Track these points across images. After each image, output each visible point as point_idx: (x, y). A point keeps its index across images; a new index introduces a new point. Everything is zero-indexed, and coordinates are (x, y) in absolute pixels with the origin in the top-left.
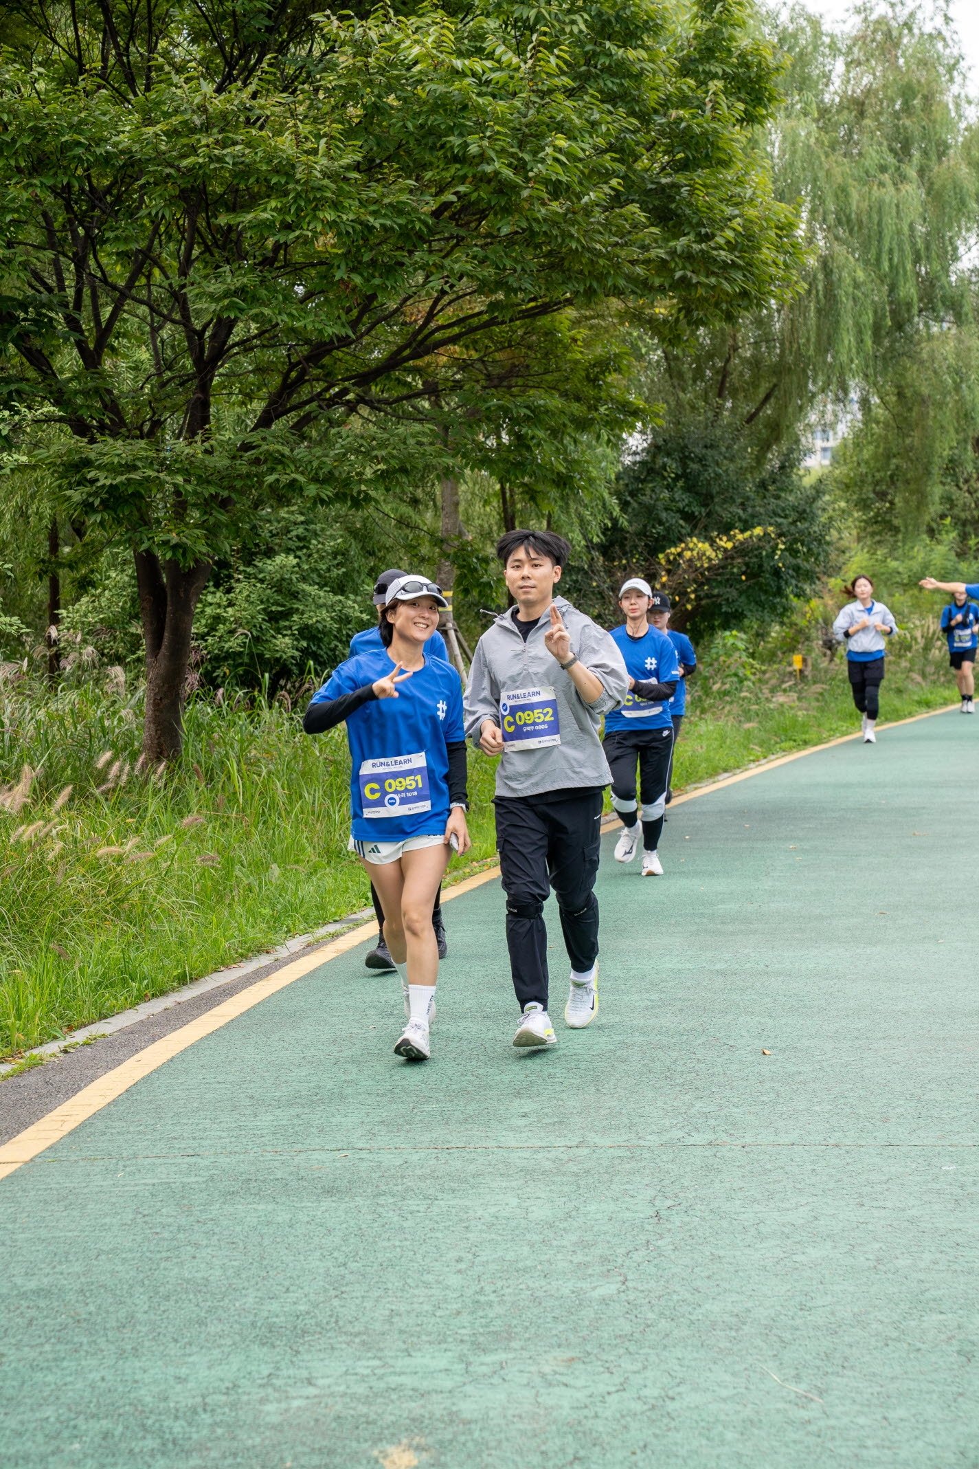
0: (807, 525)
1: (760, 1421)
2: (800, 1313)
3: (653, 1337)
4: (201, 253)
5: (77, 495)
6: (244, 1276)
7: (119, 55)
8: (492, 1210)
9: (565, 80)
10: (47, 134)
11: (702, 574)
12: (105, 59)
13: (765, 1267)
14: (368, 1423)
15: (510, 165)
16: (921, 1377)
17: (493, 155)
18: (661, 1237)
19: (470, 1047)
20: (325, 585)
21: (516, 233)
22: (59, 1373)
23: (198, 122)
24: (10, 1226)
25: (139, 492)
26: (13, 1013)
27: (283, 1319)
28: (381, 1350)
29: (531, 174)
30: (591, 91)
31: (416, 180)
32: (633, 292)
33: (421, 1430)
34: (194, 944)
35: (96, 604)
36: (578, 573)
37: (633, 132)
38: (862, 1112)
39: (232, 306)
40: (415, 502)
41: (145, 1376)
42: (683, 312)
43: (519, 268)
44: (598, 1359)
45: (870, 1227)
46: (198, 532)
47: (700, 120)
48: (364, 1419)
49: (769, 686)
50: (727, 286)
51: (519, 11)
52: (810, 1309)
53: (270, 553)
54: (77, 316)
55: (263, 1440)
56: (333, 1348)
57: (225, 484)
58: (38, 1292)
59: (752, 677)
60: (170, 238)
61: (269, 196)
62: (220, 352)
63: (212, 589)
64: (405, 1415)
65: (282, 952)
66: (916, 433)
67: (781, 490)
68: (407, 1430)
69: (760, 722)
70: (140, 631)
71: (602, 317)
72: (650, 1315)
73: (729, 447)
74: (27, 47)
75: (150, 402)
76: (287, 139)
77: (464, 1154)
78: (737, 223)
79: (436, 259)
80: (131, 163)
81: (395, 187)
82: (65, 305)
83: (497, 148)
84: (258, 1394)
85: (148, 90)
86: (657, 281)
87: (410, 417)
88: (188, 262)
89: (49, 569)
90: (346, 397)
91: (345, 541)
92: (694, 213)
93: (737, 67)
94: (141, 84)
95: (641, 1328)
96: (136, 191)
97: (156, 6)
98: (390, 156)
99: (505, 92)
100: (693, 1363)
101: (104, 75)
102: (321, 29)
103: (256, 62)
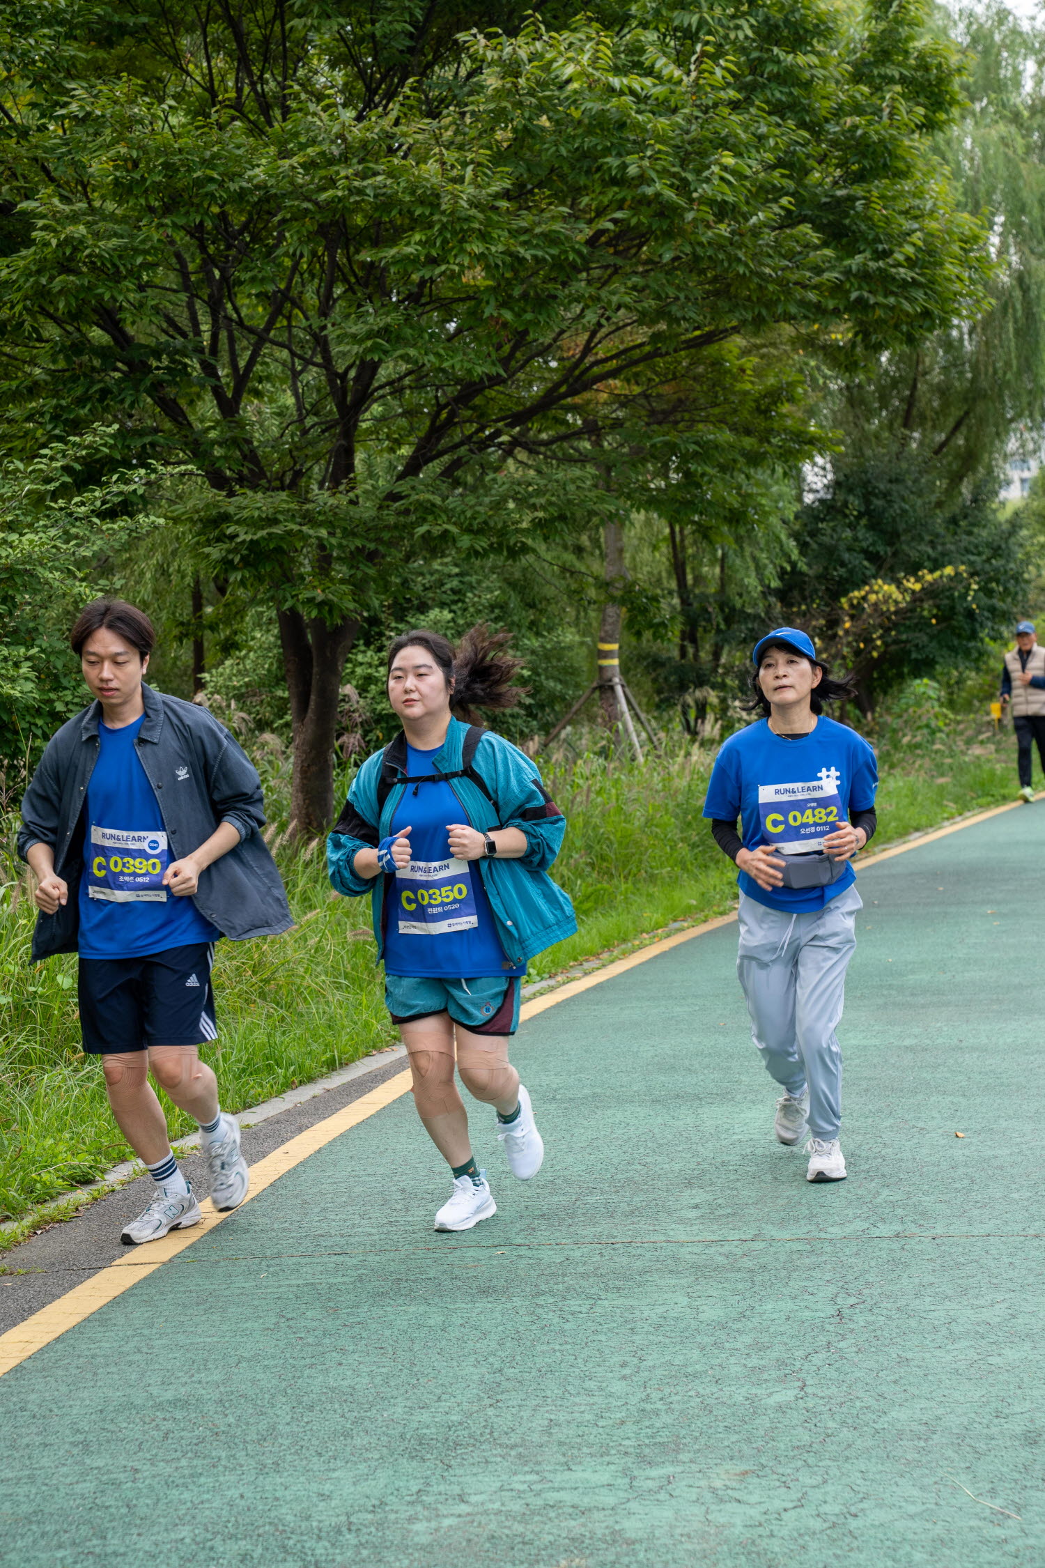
0: (1003, 562)
1: (952, 1540)
2: (996, 1421)
3: (834, 1447)
4: (345, 292)
5: (215, 552)
6: (392, 1384)
7: (253, 84)
8: (660, 1310)
9: (732, 94)
10: (178, 170)
11: (889, 619)
12: (239, 90)
13: (957, 1370)
14: (524, 1543)
15: (672, 186)
17: (654, 175)
18: (844, 1337)
19: (638, 1133)
21: (678, 258)
22: (196, 1489)
23: (336, 152)
24: (146, 1332)
25: (281, 547)
27: (433, 1430)
28: (538, 1463)
29: (695, 195)
30: (757, 103)
31: (571, 207)
32: (805, 317)
33: (581, 1550)
34: (343, 1027)
35: (241, 667)
36: (754, 621)
37: (803, 146)
39: (375, 348)
40: (579, 550)
41: (287, 1493)
42: (861, 336)
43: (682, 296)
44: (774, 1472)
46: (344, 587)
47: (877, 126)
48: (519, 1539)
49: (964, 738)
50: (907, 306)
51: (680, 17)
52: (1007, 1416)
53: (423, 608)
54: (213, 362)
55: (412, 1562)
56: (487, 1462)
57: (372, 536)
58: (174, 1403)
59: (945, 729)
60: (313, 276)
61: (412, 229)
62: (364, 397)
63: (363, 648)
64: (564, 1535)
67: (973, 525)
68: (566, 1550)
69: (954, 777)
70: (286, 694)
71: (774, 345)
72: (831, 1424)
73: (916, 481)
74: (160, 80)
75: (291, 451)
76: (432, 167)
77: (630, 1249)
78: (917, 238)
79: (592, 291)
80: (267, 198)
81: (547, 215)
82: (200, 350)
83: (658, 168)
84: (406, 1512)
85: (284, 120)
86: (831, 304)
87: (570, 460)
88: (328, 302)
89: (192, 631)
90: (500, 440)
91: (504, 593)
92: (871, 229)
93: (916, 70)
94: (277, 114)
95: (821, 1439)
96: (275, 228)
97: (291, 32)
98: (542, 181)
99: (665, 107)
100: (878, 1477)
101: (238, 106)
102: (467, 49)
103: (398, 86)
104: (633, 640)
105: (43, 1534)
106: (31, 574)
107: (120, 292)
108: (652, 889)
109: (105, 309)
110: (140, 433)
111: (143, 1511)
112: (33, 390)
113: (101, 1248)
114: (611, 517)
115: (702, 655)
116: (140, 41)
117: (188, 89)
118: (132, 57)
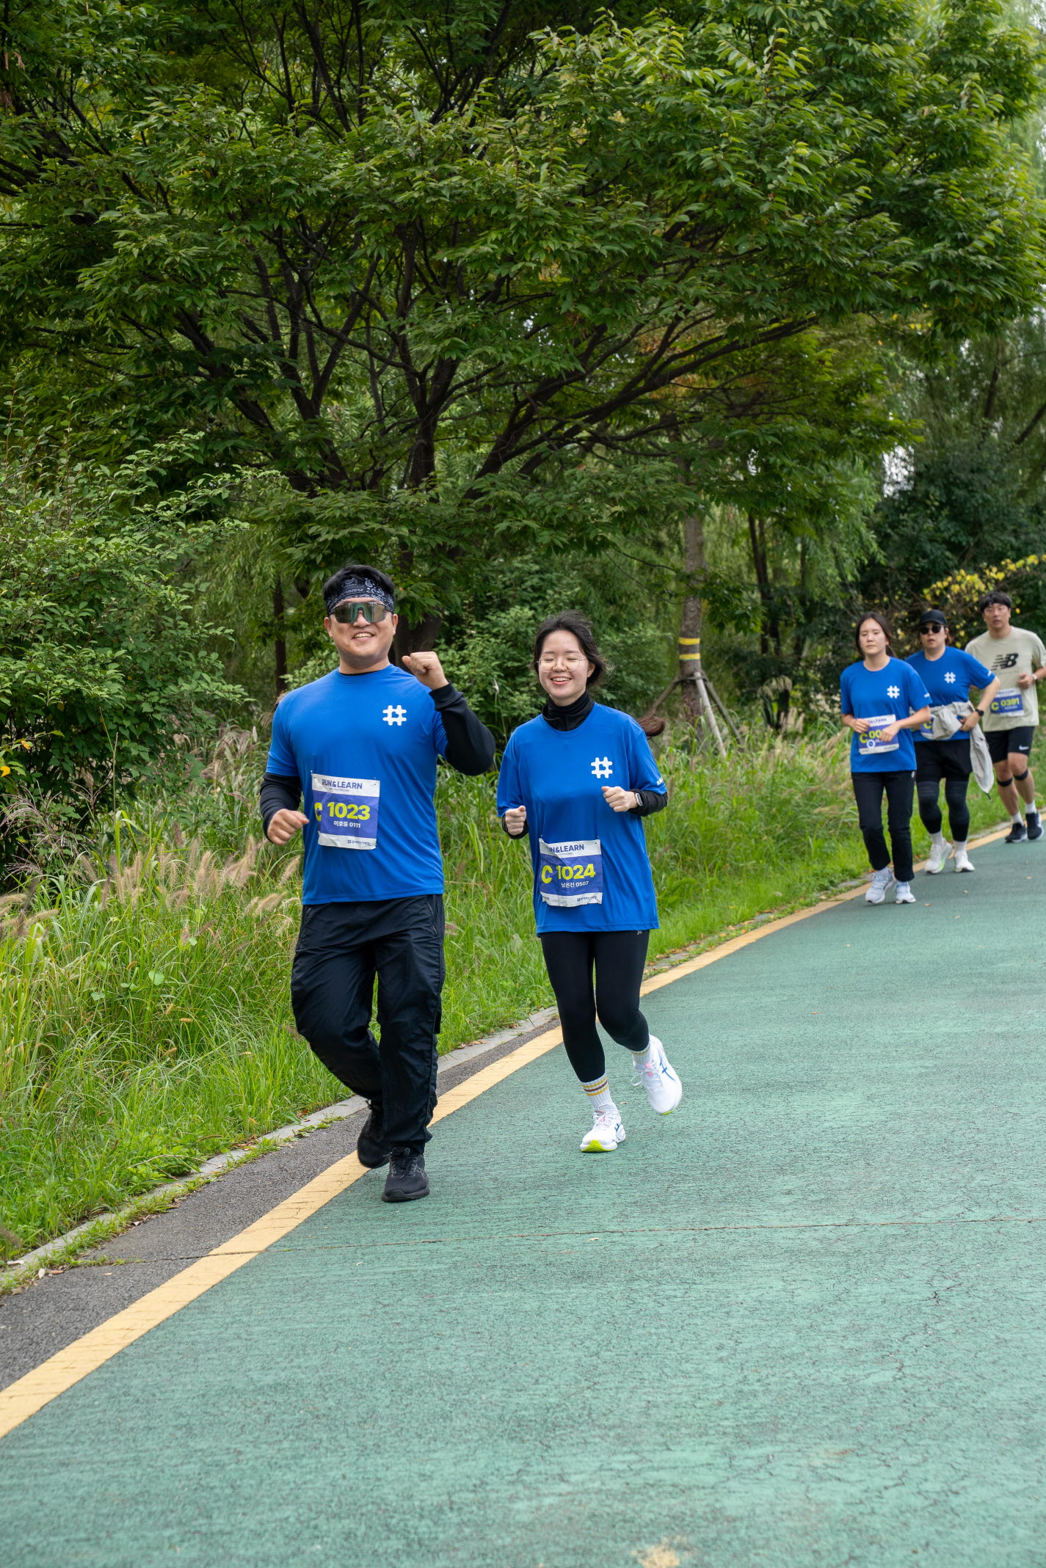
3: (934, 1427)
4: (422, 292)
5: (298, 553)
6: (490, 1367)
7: (330, 89)
8: (755, 1294)
9: (806, 84)
10: (256, 177)
12: (316, 95)
14: (625, 1521)
15: (746, 178)
17: (729, 168)
18: (941, 1320)
19: (728, 1121)
21: (755, 250)
22: (298, 1471)
23: (412, 154)
24: (245, 1319)
25: (363, 546)
26: (244, 1096)
27: (532, 1412)
28: (637, 1443)
29: (770, 186)
30: (833, 93)
31: (647, 202)
32: (884, 307)
33: (682, 1528)
35: (323, 667)
36: (835, 614)
37: (880, 135)
39: (453, 347)
40: (658, 546)
41: (388, 1473)
42: (940, 325)
43: (759, 288)
44: (874, 1451)
46: (425, 584)
47: (955, 115)
48: (620, 1517)
50: (987, 294)
51: (754, 11)
53: (504, 606)
54: (293, 364)
55: (514, 1539)
56: (586, 1443)
57: (453, 533)
58: (275, 1387)
60: (391, 278)
61: (489, 228)
62: (443, 396)
63: (444, 647)
64: (665, 1513)
65: (526, 1027)
68: (667, 1528)
71: (852, 336)
72: (930, 1404)
73: (998, 470)
74: (237, 87)
75: (371, 451)
76: (507, 166)
77: (724, 1235)
78: (997, 225)
79: (669, 284)
80: (344, 201)
81: (623, 210)
82: (282, 354)
83: (732, 160)
84: (507, 1491)
85: (361, 123)
86: (910, 294)
87: (648, 455)
88: (406, 302)
89: (274, 632)
90: (579, 435)
91: (584, 589)
92: (949, 217)
93: (993, 58)
94: (354, 118)
95: (920, 1418)
96: (353, 230)
97: (367, 35)
98: (617, 177)
99: (739, 100)
100: (979, 1455)
101: (314, 112)
102: (541, 47)
103: (473, 87)
104: (715, 634)
105: (151, 1514)
106: (116, 577)
107: (201, 299)
108: (737, 882)
109: (186, 315)
110: (223, 438)
111: (247, 1491)
112: (117, 396)
113: (198, 1239)
114: (691, 509)
115: (784, 648)
116: (218, 49)
117: (266, 95)
118: (211, 66)
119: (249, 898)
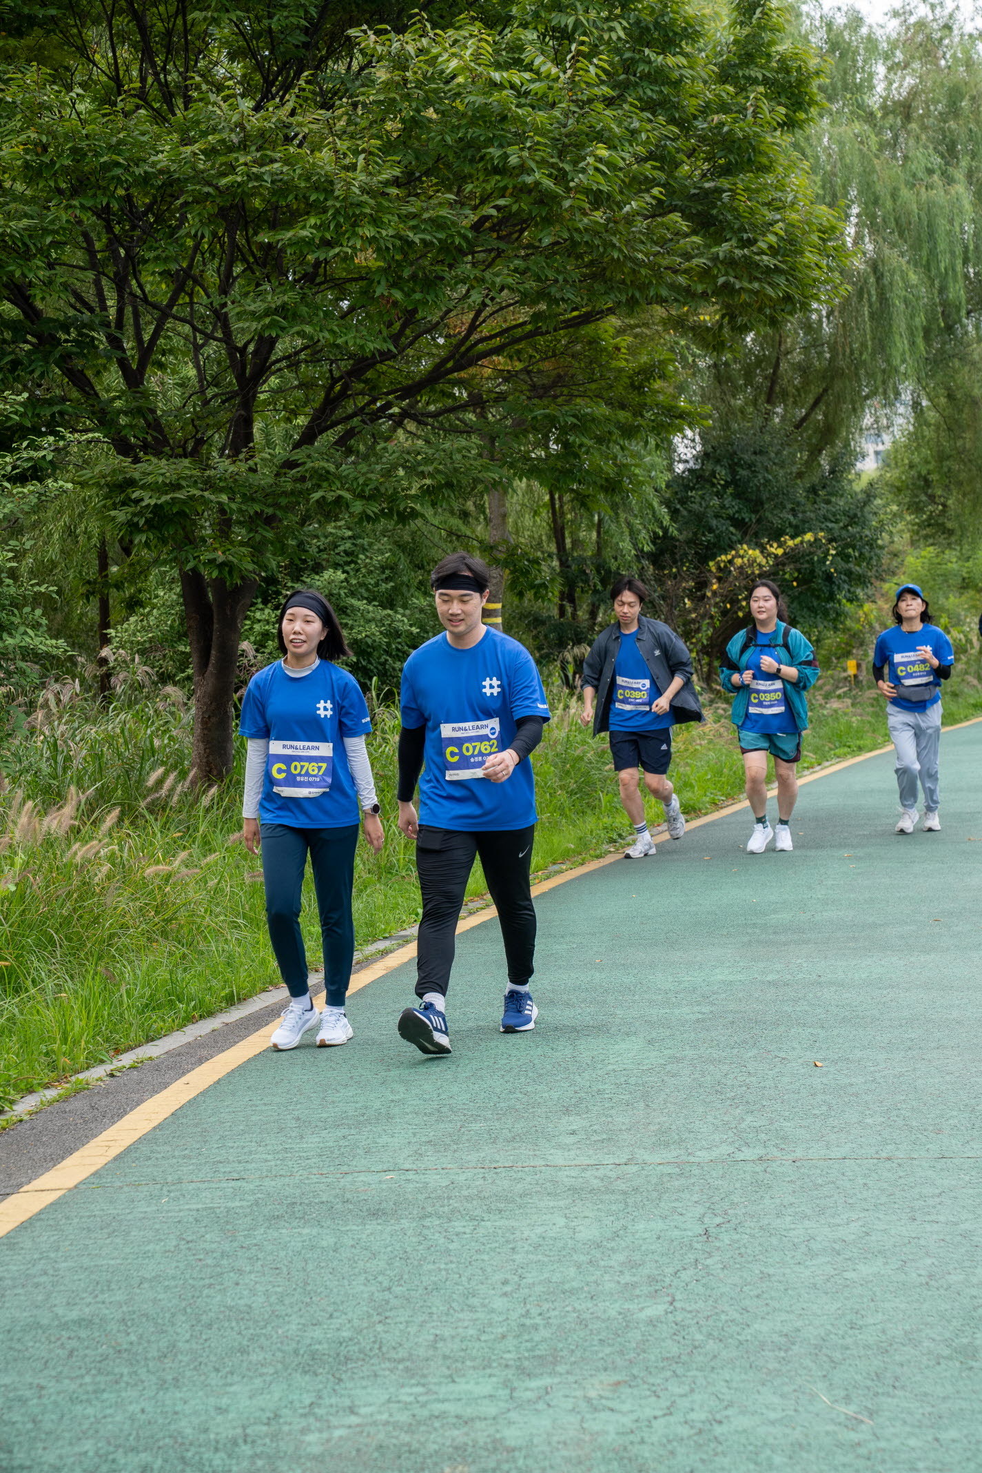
0: (859, 529)
1: (809, 1444)
2: (851, 1332)
3: (701, 1358)
4: (243, 271)
5: (121, 515)
6: (287, 1302)
7: (156, 74)
8: (539, 1230)
9: (606, 90)
10: (86, 154)
12: (143, 80)
13: (815, 1285)
14: (410, 1452)
15: (550, 176)
16: (974, 1396)
17: (533, 165)
18: (710, 1255)
19: (519, 1063)
20: (375, 599)
21: (557, 243)
22: (99, 1405)
23: (236, 140)
24: (52, 1255)
25: (184, 511)
26: (58, 1037)
27: (325, 1346)
28: (424, 1376)
29: (572, 184)
30: (630, 99)
31: (457, 194)
32: (676, 300)
33: (464, 1458)
34: (242, 964)
35: (145, 623)
37: (673, 140)
38: (914, 1124)
39: (273, 324)
40: (465, 515)
41: (186, 1407)
42: (727, 319)
43: (561, 278)
44: (644, 1382)
45: (922, 1242)
46: (243, 549)
47: (742, 124)
48: (406, 1448)
49: (823, 692)
50: (770, 291)
51: (558, 19)
52: (861, 1328)
53: (318, 569)
54: (118, 335)
56: (376, 1376)
57: (270, 501)
58: (79, 1322)
60: (214, 256)
61: (308, 213)
62: (262, 370)
63: (261, 606)
64: (448, 1443)
66: (967, 435)
67: (831, 494)
68: (450, 1459)
70: (188, 649)
71: (646, 325)
72: (699, 1337)
73: (778, 453)
74: (67, 69)
75: (193, 420)
76: (325, 155)
77: (512, 1173)
78: (779, 228)
79: (477, 273)
80: (170, 182)
81: (434, 201)
82: (108, 325)
83: (537, 158)
84: (299, 1424)
85: (186, 109)
86: (700, 288)
87: (456, 431)
88: (228, 281)
89: (98, 589)
90: (391, 411)
91: (394, 555)
92: (736, 218)
93: (777, 73)
94: (179, 102)
95: (689, 1350)
96: (178, 210)
97: (192, 25)
98: (429, 169)
99: (544, 102)
100: (742, 1385)
101: (142, 95)
102: (359, 44)
103: (293, 79)
104: (516, 601)
107: (30, 270)
109: (15, 285)
110: (50, 403)
111: (48, 1426)
113: (10, 1176)
114: (495, 484)
115: (580, 613)
116: (48, 32)
117: (95, 78)
118: (41, 48)
119: (69, 846)
